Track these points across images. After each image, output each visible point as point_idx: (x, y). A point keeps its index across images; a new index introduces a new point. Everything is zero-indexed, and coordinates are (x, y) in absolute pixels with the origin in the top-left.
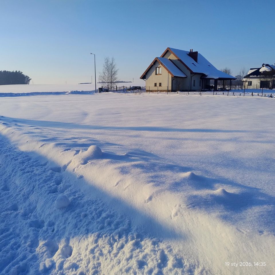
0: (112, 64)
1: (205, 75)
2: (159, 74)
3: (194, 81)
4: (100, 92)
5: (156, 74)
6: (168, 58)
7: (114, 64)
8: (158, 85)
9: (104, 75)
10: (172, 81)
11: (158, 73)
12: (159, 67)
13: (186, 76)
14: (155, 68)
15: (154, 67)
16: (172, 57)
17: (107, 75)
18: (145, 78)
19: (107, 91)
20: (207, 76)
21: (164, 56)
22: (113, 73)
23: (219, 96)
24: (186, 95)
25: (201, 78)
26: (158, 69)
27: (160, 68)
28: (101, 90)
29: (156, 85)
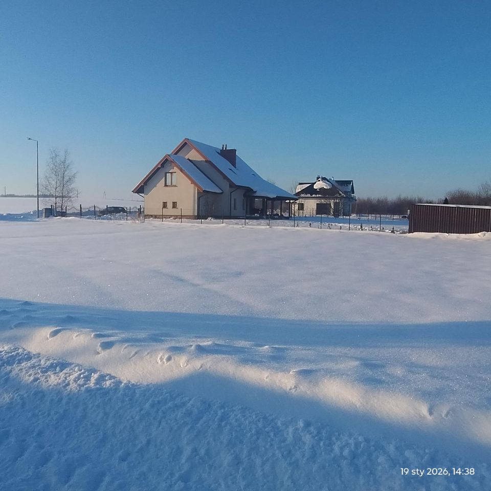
0: (64, 162)
1: (252, 190)
2: (172, 185)
3: (235, 199)
4: (47, 216)
5: (166, 185)
6: (187, 157)
7: (67, 162)
8: (170, 205)
9: (48, 183)
10: (199, 199)
11: (169, 183)
12: (171, 173)
13: (221, 192)
14: (164, 174)
15: (162, 172)
16: (194, 155)
17: (53, 183)
18: (143, 193)
19: (63, 214)
20: (255, 192)
21: (177, 152)
22: (66, 178)
23: (306, 230)
24: (241, 226)
25: (245, 196)
26: (169, 175)
27: (174, 174)
28: (50, 212)
29: (165, 205)
